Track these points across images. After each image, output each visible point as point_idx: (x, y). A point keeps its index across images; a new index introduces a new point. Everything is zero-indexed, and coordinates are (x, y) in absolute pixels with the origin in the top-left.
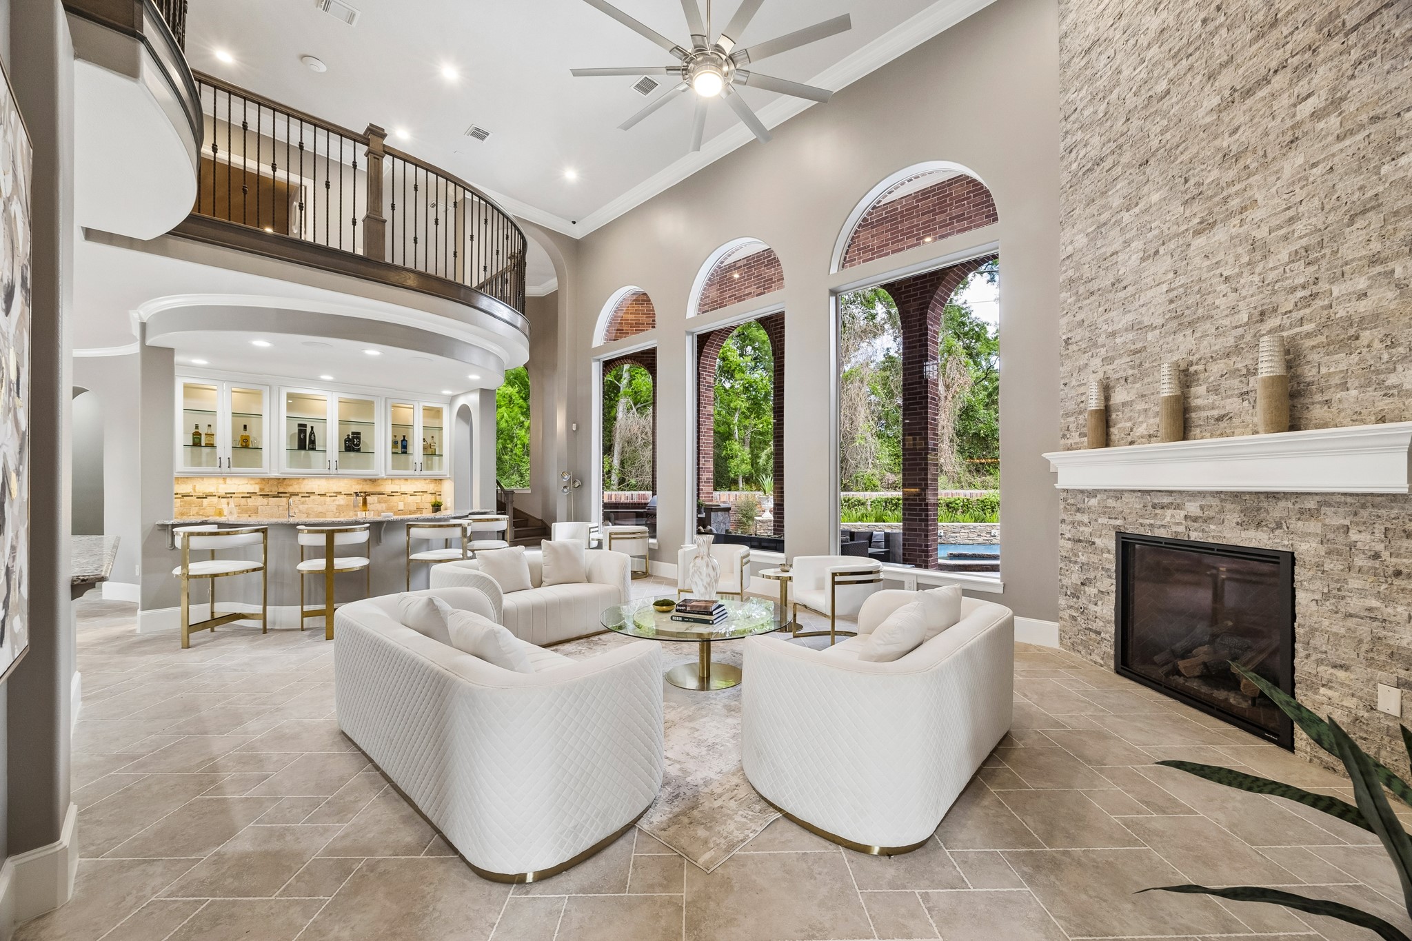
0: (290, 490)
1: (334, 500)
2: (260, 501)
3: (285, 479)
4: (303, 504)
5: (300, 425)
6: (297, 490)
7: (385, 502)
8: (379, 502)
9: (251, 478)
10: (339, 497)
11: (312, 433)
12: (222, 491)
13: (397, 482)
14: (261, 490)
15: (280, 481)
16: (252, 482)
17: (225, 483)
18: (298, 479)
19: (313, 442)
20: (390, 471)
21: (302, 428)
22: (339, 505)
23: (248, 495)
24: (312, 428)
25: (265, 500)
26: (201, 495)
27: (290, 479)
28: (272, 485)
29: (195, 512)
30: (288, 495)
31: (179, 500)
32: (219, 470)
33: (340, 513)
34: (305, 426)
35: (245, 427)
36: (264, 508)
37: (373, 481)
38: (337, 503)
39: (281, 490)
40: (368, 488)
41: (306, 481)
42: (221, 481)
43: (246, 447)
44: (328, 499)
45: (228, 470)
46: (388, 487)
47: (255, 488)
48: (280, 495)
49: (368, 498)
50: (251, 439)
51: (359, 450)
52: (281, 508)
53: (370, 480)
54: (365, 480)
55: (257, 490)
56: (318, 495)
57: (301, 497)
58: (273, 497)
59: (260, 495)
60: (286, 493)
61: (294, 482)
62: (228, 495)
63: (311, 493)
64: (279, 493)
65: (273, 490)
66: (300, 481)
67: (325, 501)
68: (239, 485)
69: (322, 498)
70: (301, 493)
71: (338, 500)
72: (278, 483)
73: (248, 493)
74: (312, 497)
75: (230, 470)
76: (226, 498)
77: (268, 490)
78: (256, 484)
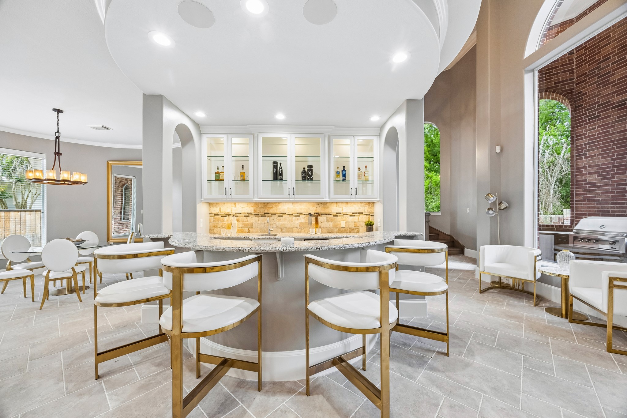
0: (271, 211)
1: (298, 219)
2: (254, 219)
3: (268, 203)
4: (279, 222)
5: (273, 163)
6: (275, 212)
7: (332, 221)
8: (328, 221)
10: (301, 216)
11: (281, 168)
12: (234, 212)
13: (340, 205)
14: (255, 211)
16: (250, 206)
17: (235, 206)
18: (276, 203)
19: (281, 175)
20: (333, 196)
21: (275, 165)
22: (301, 223)
23: (248, 215)
24: (281, 164)
25: (257, 218)
26: (223, 214)
27: (271, 203)
28: (260, 208)
29: (220, 226)
30: (270, 215)
31: (213, 218)
32: (225, 197)
33: (302, 229)
34: (277, 163)
35: (243, 166)
36: (256, 224)
37: (324, 204)
38: (300, 221)
39: (266, 211)
40: (320, 210)
41: (280, 205)
42: (233, 205)
43: (243, 180)
44: (294, 218)
45: (230, 197)
46: (334, 209)
47: (250, 210)
48: (265, 215)
49: (319, 217)
50: (246, 175)
51: (312, 180)
52: (266, 224)
53: (321, 203)
54: (318, 203)
55: (252, 212)
56: (288, 215)
57: (278, 216)
58: (261, 216)
59: (255, 215)
60: (268, 213)
61: (274, 206)
62: (237, 215)
63: (284, 213)
64: (264, 213)
65: (261, 211)
66: (277, 205)
67: (292, 220)
68: (243, 208)
69: (290, 217)
70: (277, 213)
71: (300, 219)
72: (265, 206)
73: (248, 213)
74: (285, 216)
75: (231, 196)
76: (236, 216)
77: (258, 211)
78: (252, 207)
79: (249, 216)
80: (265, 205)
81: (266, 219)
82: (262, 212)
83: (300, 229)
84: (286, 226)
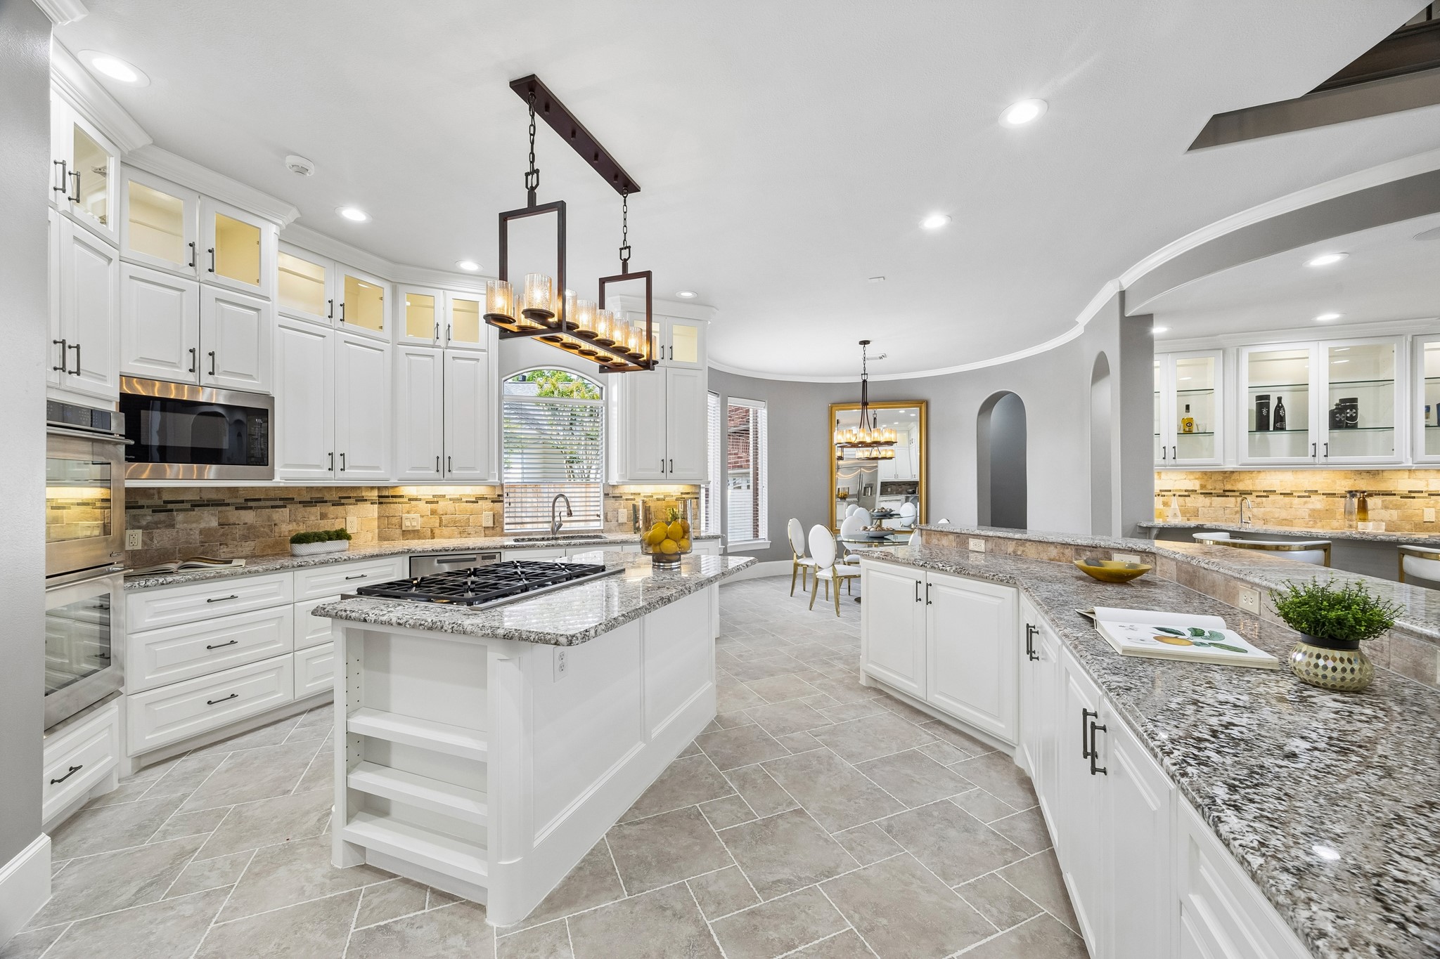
0: (1241, 486)
1: (1305, 503)
2: (1201, 501)
3: (1232, 472)
4: (1258, 507)
5: (1259, 398)
6: (1250, 488)
7: (1397, 507)
8: (1386, 507)
9: (1189, 470)
10: (1314, 498)
11: (1280, 407)
13: (1421, 475)
14: (1203, 487)
15: (1228, 475)
16: (1192, 477)
18: (1251, 472)
19: (1280, 419)
20: (1422, 455)
21: (1262, 402)
22: (1313, 510)
23: (1186, 493)
24: (1280, 399)
25: (1207, 500)
27: (1240, 472)
28: (1216, 481)
30: (1237, 494)
32: (1162, 462)
33: (1315, 522)
34: (1267, 397)
35: (1188, 407)
36: (1205, 510)
37: (1374, 473)
38: (1311, 506)
39: (1228, 487)
40: (1363, 484)
41: (1262, 475)
43: (1190, 432)
44: (1297, 500)
45: (1173, 462)
46: (1403, 484)
47: (1195, 485)
48: (1227, 494)
49: (1369, 500)
50: (1195, 422)
51: (1354, 427)
52: (1228, 511)
53: (1368, 472)
54: (1359, 472)
55: (1197, 487)
56: (1281, 494)
57: (1257, 496)
58: (1217, 496)
59: (1201, 493)
60: (1234, 491)
61: (1247, 476)
62: (1163, 493)
63: (1271, 491)
64: (1224, 491)
65: (1218, 487)
66: (1254, 475)
67: (1291, 504)
68: (1176, 480)
69: (1287, 499)
70: (1256, 491)
71: (1313, 503)
72: (1225, 478)
73: (1186, 491)
74: (1272, 497)
76: (1162, 496)
77: (1211, 488)
78: (1196, 479)
79: (1189, 496)
80: (1226, 475)
81: (1231, 502)
82: (1219, 488)
83: (1311, 523)
84: (1277, 516)
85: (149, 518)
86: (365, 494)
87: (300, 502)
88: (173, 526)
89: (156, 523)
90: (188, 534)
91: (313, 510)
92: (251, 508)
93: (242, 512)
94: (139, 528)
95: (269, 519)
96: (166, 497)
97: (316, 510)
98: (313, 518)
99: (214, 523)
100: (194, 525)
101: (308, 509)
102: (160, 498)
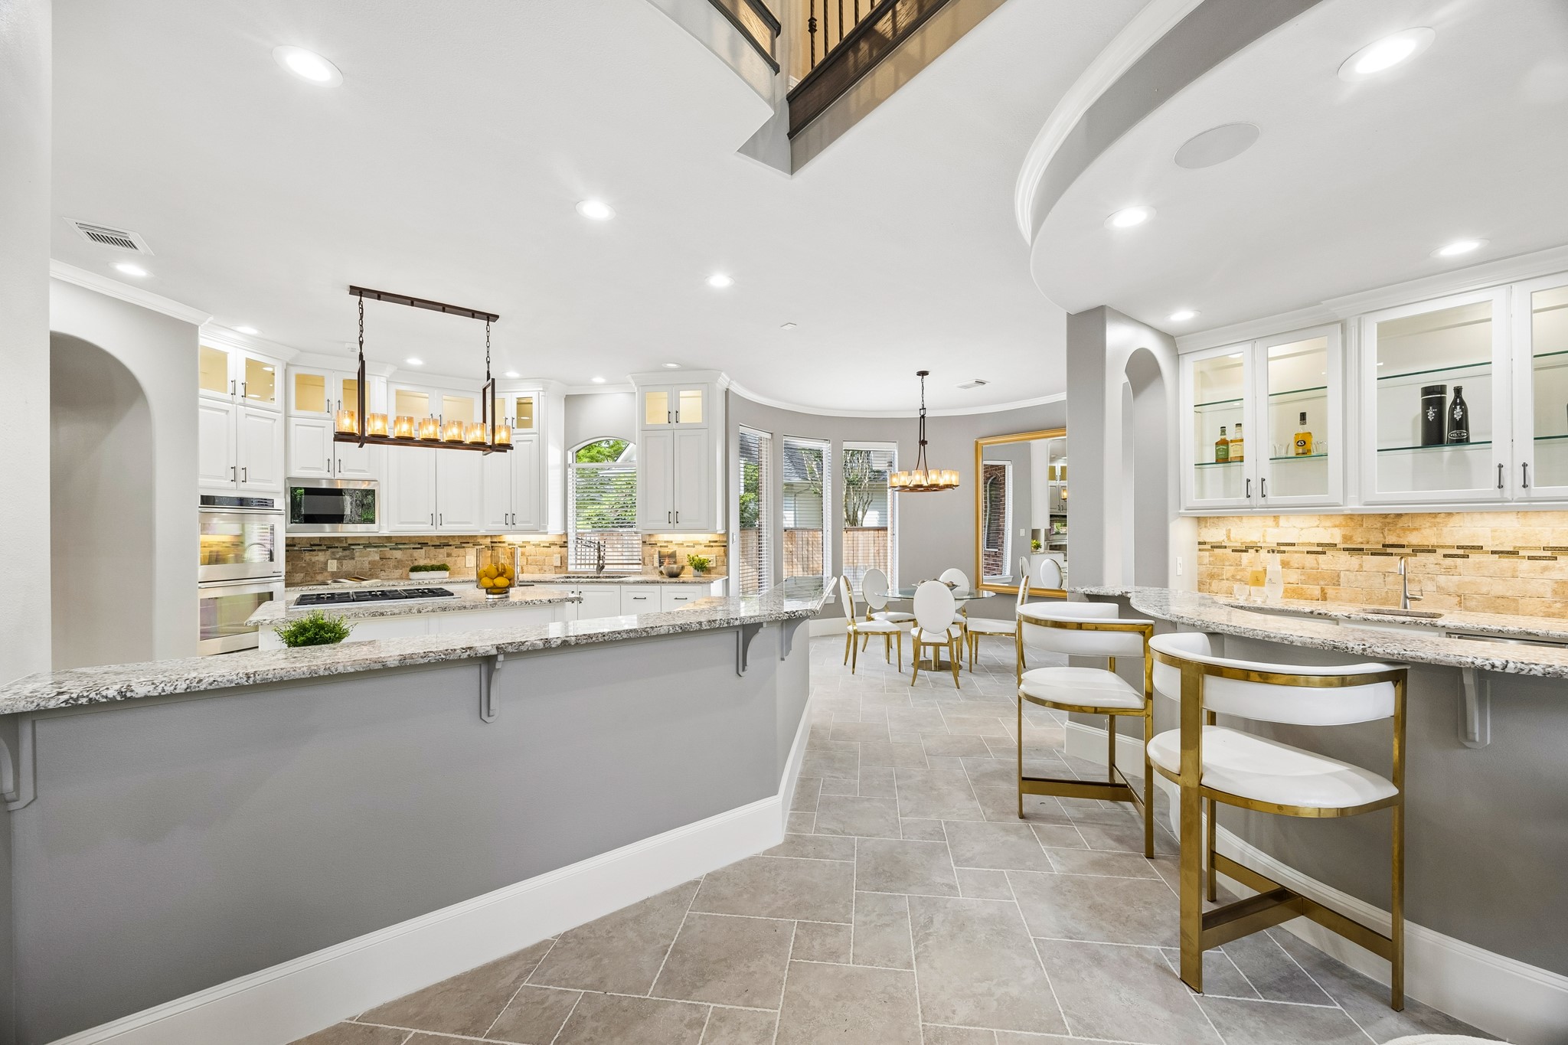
0: (1414, 539)
1: (1545, 569)
2: (1343, 562)
3: (1399, 516)
4: (1448, 574)
5: (1427, 391)
6: (1432, 541)
9: (1323, 512)
11: (1463, 404)
12: (1272, 540)
14: (1346, 538)
15: (1391, 520)
16: (1328, 523)
17: (1277, 525)
18: (1435, 515)
19: (1461, 424)
21: (1433, 397)
23: (1320, 549)
24: (1458, 391)
25: (1354, 561)
26: (1238, 545)
27: (1413, 516)
28: (1369, 529)
29: (1229, 575)
30: (1408, 551)
31: (1207, 553)
32: (1247, 502)
34: (1441, 389)
35: (1303, 416)
36: (1351, 576)
38: (1558, 576)
39: (1392, 539)
41: (1455, 521)
42: (1270, 522)
43: (1306, 454)
44: (1526, 564)
45: (1262, 501)
47: (1335, 535)
48: (1389, 550)
50: (1314, 440)
52: (1390, 579)
55: (1337, 539)
56: (1493, 552)
57: (1445, 556)
58: (1372, 554)
59: (1344, 549)
60: (1403, 546)
61: (1426, 523)
62: (1282, 548)
63: (1473, 547)
64: (1384, 546)
65: (1372, 539)
66: (1438, 520)
67: (1515, 570)
68: (1302, 529)
69: (1506, 562)
70: (1443, 547)
71: (1561, 569)
72: (1385, 525)
73: (1319, 545)
74: (1474, 557)
75: (1266, 501)
76: (1279, 552)
77: (1360, 540)
78: (1335, 526)
79: (1324, 553)
80: (1388, 520)
81: (1394, 564)
82: (1375, 540)
83: (1558, 605)
84: (1484, 590)
85: (340, 554)
86: (481, 541)
87: (433, 546)
88: (353, 559)
89: (344, 557)
90: (362, 564)
91: (441, 550)
92: (400, 549)
93: (394, 551)
94: (335, 559)
95: (411, 556)
96: (350, 542)
97: (446, 550)
98: (441, 556)
99: (377, 558)
100: (365, 559)
101: (438, 550)
102: (346, 542)
